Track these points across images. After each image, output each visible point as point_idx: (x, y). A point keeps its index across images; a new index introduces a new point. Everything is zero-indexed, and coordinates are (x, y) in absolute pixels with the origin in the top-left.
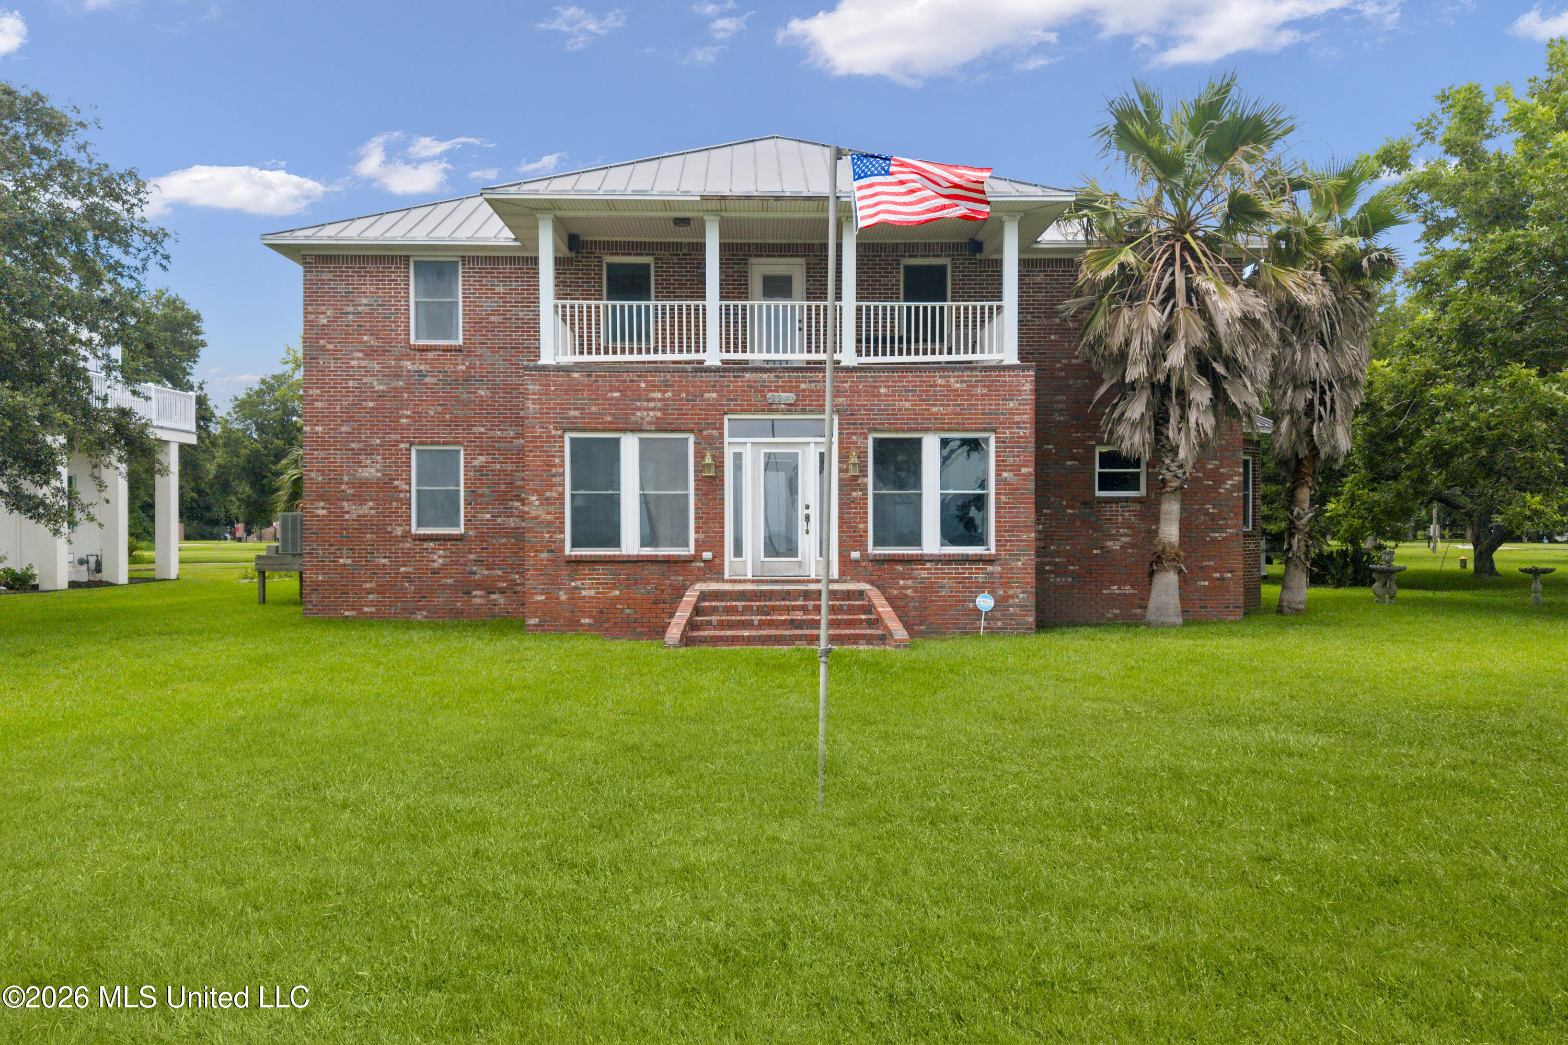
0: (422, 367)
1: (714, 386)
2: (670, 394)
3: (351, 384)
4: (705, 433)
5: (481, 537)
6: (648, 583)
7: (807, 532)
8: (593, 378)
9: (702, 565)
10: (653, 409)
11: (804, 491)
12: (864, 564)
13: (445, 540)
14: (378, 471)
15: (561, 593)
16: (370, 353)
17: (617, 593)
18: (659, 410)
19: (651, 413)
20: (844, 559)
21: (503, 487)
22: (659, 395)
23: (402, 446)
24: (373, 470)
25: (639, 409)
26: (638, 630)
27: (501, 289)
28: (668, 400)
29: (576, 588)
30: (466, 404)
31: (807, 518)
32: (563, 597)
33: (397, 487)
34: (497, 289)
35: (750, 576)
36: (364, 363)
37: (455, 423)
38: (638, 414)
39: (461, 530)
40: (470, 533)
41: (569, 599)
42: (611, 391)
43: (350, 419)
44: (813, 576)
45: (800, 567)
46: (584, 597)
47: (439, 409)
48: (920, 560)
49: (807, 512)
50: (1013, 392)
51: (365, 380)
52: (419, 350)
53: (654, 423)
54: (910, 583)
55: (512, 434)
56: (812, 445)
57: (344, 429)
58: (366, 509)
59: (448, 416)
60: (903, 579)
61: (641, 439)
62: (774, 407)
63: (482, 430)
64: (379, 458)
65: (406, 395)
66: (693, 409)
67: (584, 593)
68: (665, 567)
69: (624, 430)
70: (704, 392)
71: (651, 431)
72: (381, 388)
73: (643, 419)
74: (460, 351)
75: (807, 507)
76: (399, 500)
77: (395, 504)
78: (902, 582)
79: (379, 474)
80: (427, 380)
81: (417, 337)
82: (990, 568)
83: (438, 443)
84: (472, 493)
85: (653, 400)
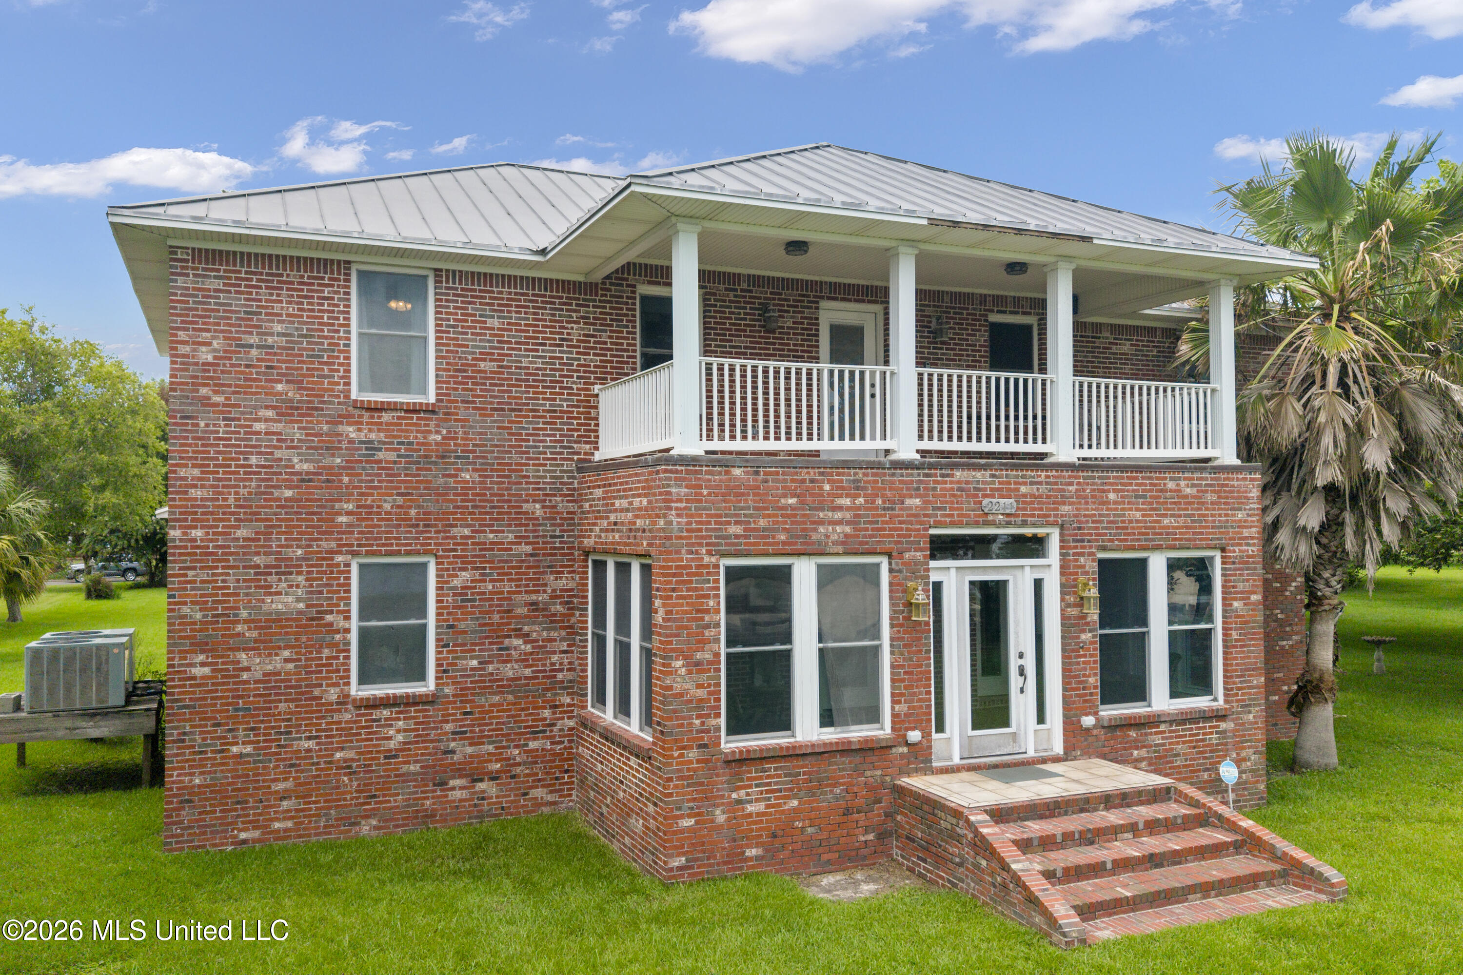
0: (373, 436)
1: (918, 489)
2: (862, 500)
3: (253, 460)
4: (907, 555)
5: (462, 695)
6: (835, 786)
7: (1022, 691)
8: (761, 477)
9: (905, 750)
10: (839, 522)
11: (1017, 633)
12: (1095, 732)
13: (407, 704)
14: (298, 600)
15: (718, 812)
16: (287, 410)
17: (795, 803)
18: (848, 523)
19: (838, 529)
20: (1071, 727)
21: (496, 618)
22: (846, 502)
23: (339, 559)
24: (290, 599)
25: (821, 523)
26: (825, 857)
27: (495, 323)
28: (859, 508)
29: (739, 802)
30: (441, 493)
31: (1022, 672)
32: (721, 817)
33: (331, 624)
34: (490, 323)
35: (956, 760)
36: (277, 427)
37: (425, 522)
38: (822, 529)
39: (430, 685)
40: (446, 691)
41: (729, 820)
42: (785, 496)
43: (253, 516)
44: (1031, 753)
45: (1014, 741)
46: (750, 815)
47: (400, 500)
48: (1152, 721)
49: (1021, 662)
51: (278, 454)
52: (369, 409)
53: (843, 543)
54: (1143, 753)
55: (511, 537)
56: (1027, 569)
57: (241, 533)
58: (279, 662)
59: (413, 512)
60: (1137, 748)
61: (820, 567)
62: (990, 518)
63: (466, 532)
64: (301, 578)
65: (346, 479)
66: (890, 522)
67: (750, 808)
68: (858, 759)
69: (799, 554)
70: (905, 496)
71: (837, 554)
72: (305, 467)
73: (827, 536)
74: (433, 412)
75: (1021, 656)
76: (333, 645)
77: (326, 652)
78: (1135, 753)
79: (301, 605)
80: (381, 455)
81: (361, 389)
82: (1223, 725)
83: (398, 553)
84: (447, 626)
85: (840, 508)
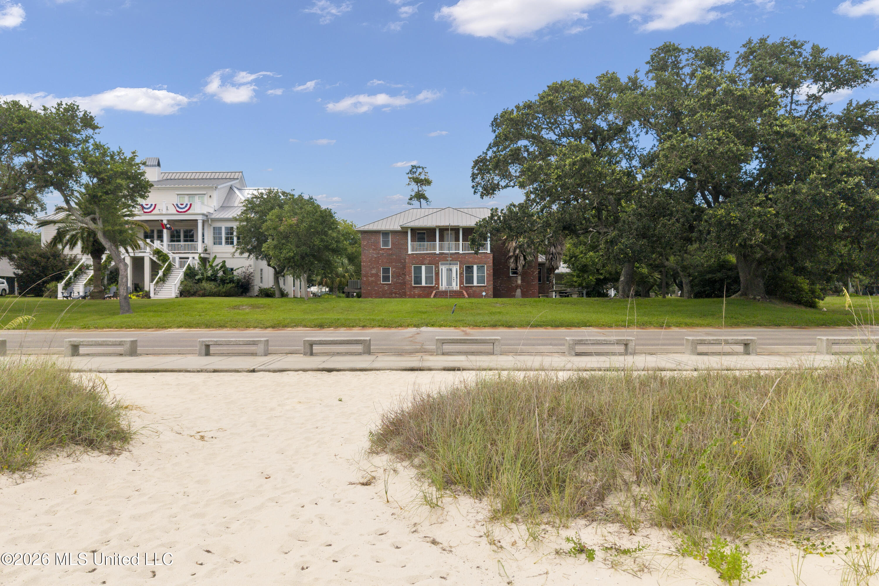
0: (383, 252)
1: (438, 257)
2: (430, 258)
3: (370, 255)
4: (436, 265)
5: (394, 284)
6: (426, 291)
7: (454, 281)
8: (417, 256)
9: (436, 287)
11: (453, 275)
12: (463, 287)
13: (387, 284)
16: (374, 250)
17: (421, 292)
18: (428, 261)
20: (460, 286)
23: (380, 267)
26: (426, 297)
29: (414, 291)
30: (391, 259)
32: (412, 293)
33: (379, 275)
34: (399, 238)
35: (444, 289)
36: (372, 251)
37: (389, 263)
38: (425, 262)
39: (390, 282)
42: (420, 258)
44: (455, 289)
45: (452, 287)
46: (416, 293)
47: (387, 260)
48: (473, 287)
49: (454, 278)
50: (489, 258)
51: (373, 255)
53: (428, 264)
56: (455, 267)
57: (369, 264)
58: (373, 279)
60: (470, 290)
61: (425, 266)
62: (448, 260)
63: (394, 264)
64: (376, 269)
65: (380, 258)
66: (434, 261)
68: (429, 288)
72: (376, 256)
74: (390, 249)
77: (378, 278)
79: (376, 272)
80: (384, 255)
81: (382, 247)
83: (387, 267)
84: (392, 275)
